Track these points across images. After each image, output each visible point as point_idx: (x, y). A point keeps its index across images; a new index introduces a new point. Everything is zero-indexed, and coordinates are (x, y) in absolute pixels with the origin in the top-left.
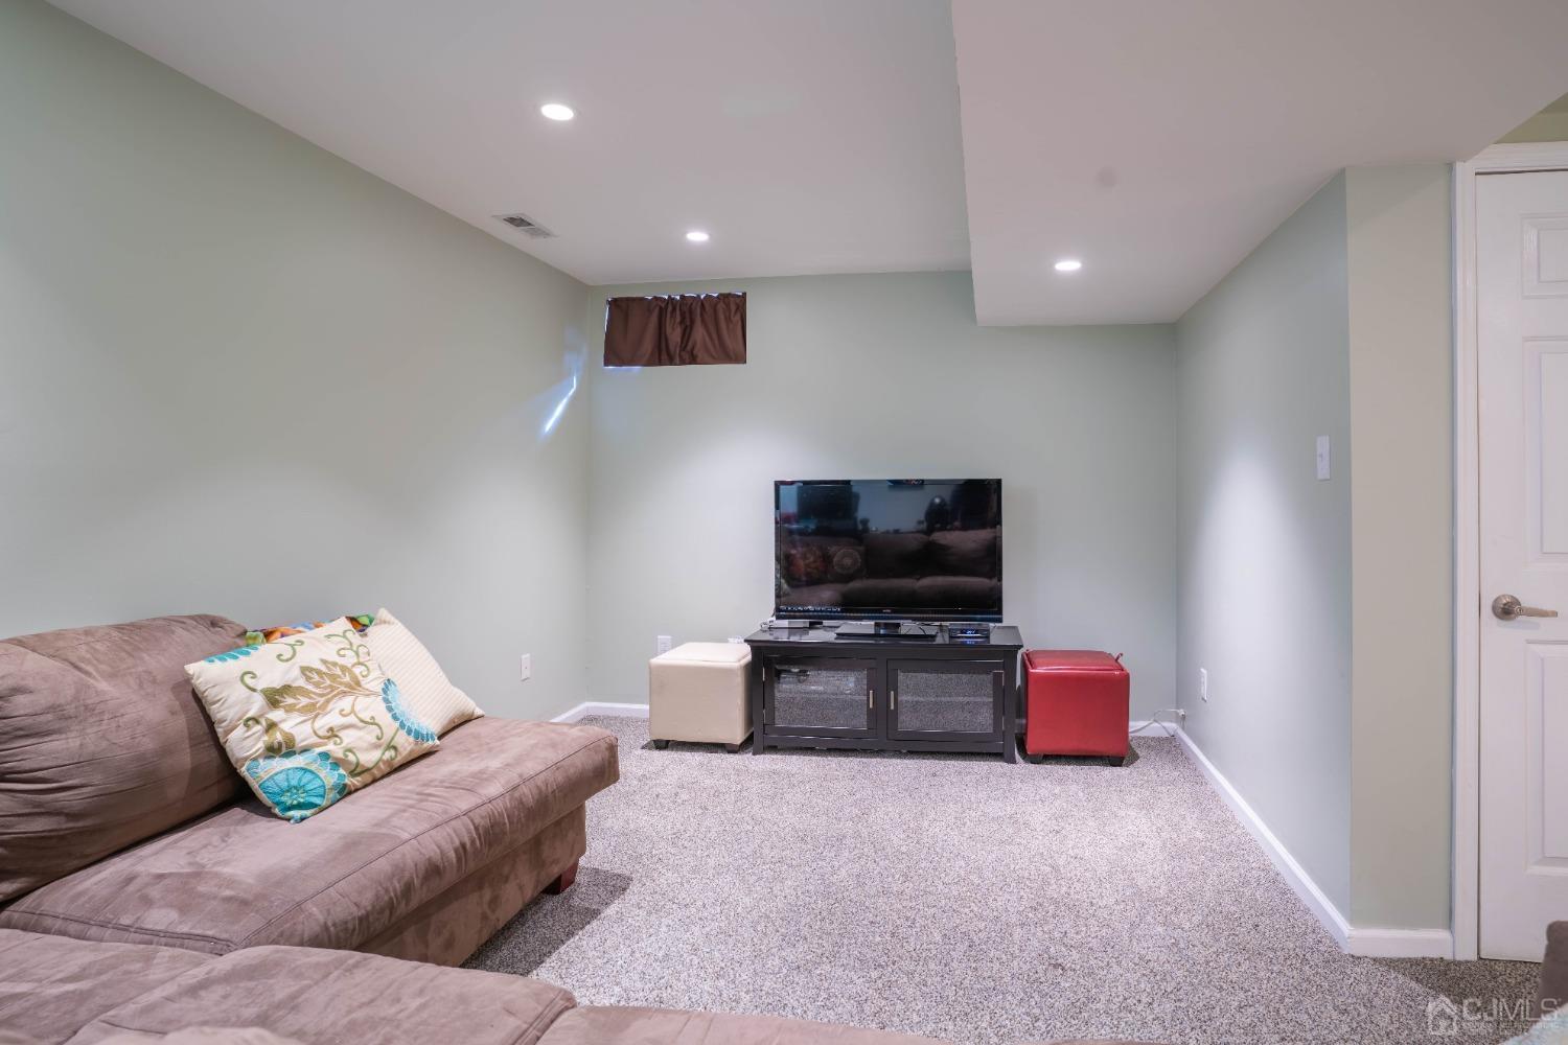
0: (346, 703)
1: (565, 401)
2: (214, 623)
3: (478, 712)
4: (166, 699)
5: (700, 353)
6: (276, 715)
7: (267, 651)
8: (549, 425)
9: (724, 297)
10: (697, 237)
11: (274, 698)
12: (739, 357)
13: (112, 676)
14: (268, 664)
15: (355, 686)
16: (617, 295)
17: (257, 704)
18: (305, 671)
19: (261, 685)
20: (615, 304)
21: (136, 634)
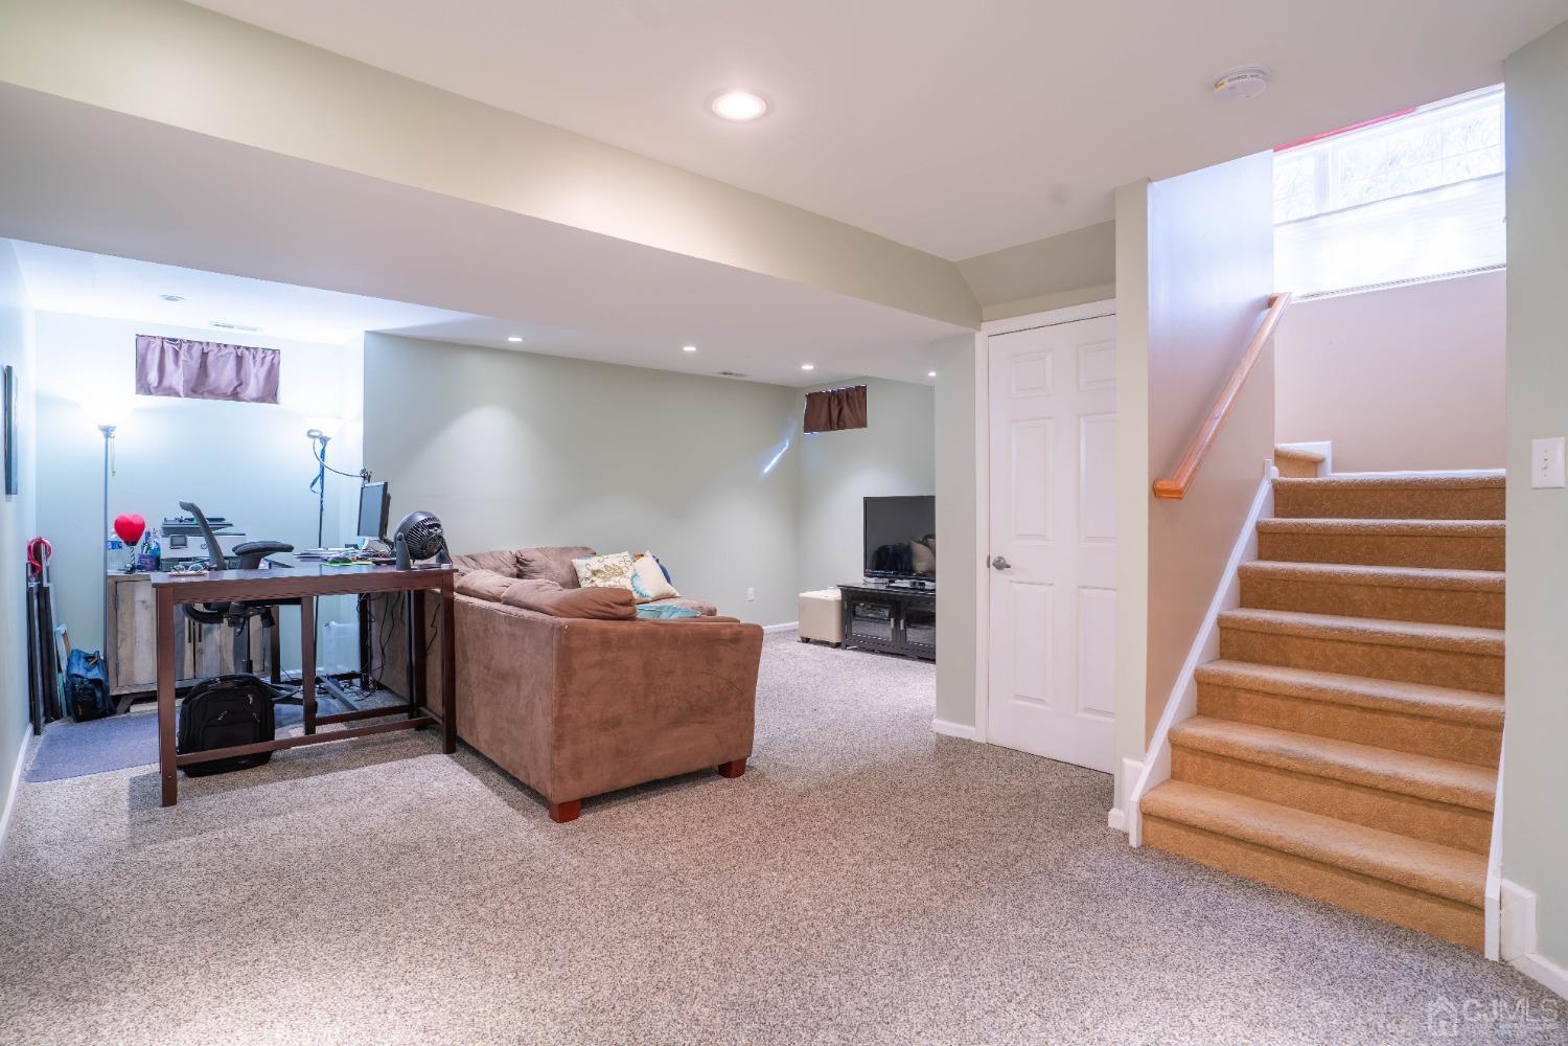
0: (617, 579)
1: (779, 455)
2: (586, 549)
3: (678, 595)
4: (566, 569)
5: (848, 423)
6: (594, 578)
7: (595, 559)
8: (767, 469)
9: (858, 388)
10: (808, 367)
11: (594, 573)
12: (862, 424)
13: (555, 560)
14: (594, 563)
15: (622, 573)
16: (811, 392)
17: (589, 574)
18: (605, 566)
19: (591, 568)
20: (811, 397)
21: (565, 550)
